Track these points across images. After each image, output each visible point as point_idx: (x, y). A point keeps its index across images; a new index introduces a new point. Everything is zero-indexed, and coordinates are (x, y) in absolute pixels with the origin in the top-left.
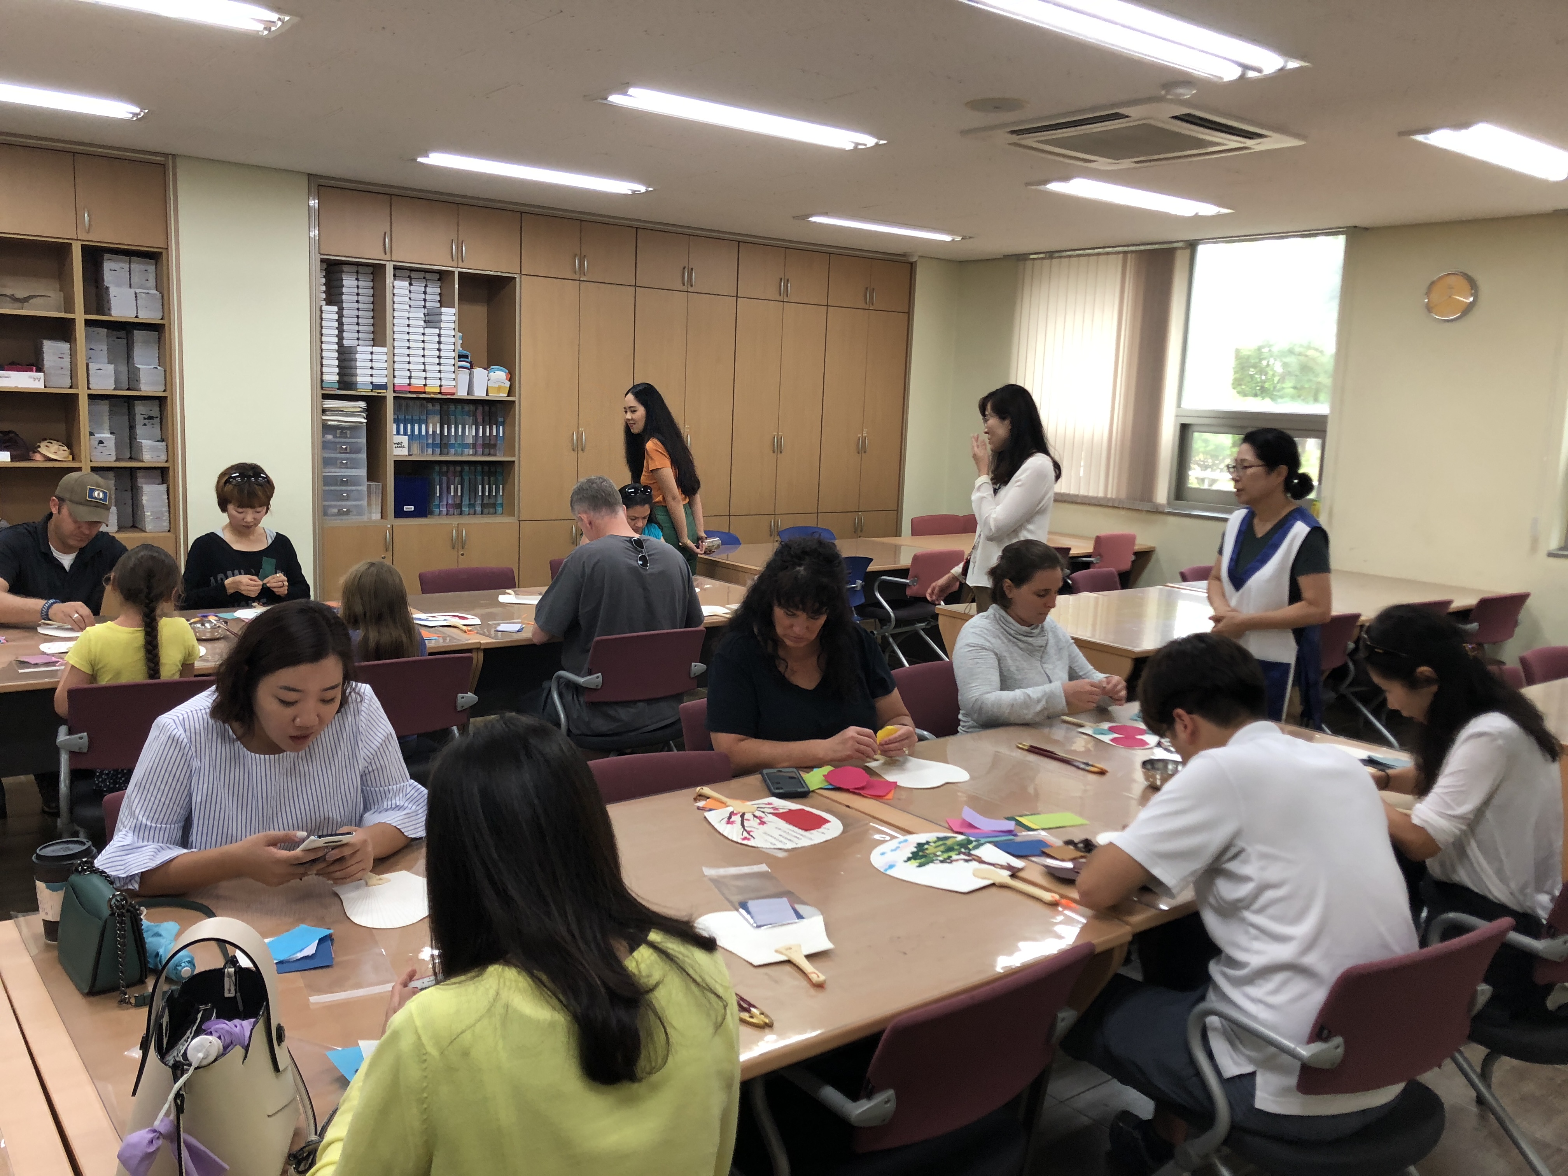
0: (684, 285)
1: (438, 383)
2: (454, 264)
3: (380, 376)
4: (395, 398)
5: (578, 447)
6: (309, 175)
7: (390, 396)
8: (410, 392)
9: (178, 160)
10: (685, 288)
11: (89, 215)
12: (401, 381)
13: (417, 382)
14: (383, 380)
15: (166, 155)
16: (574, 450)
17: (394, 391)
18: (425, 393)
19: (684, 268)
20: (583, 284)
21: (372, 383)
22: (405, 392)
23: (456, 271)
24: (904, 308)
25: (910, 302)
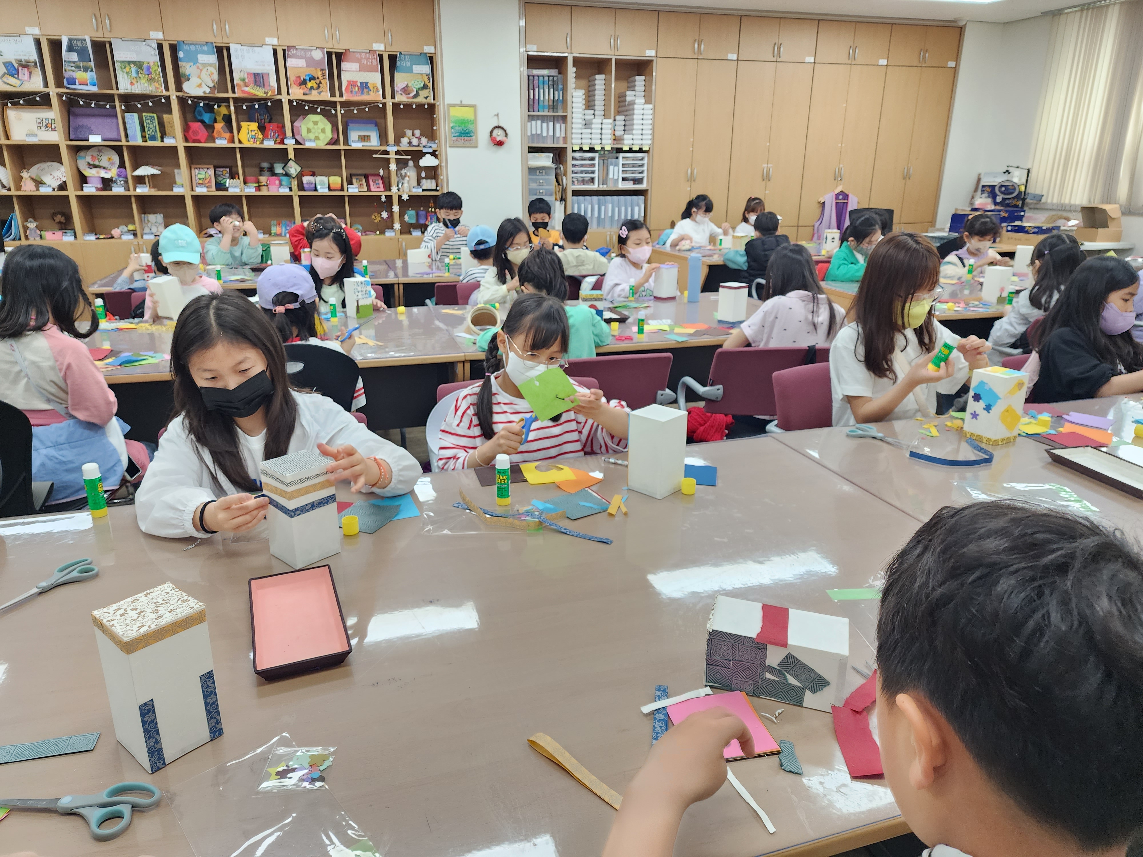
0: (774, 57)
2: (611, 53)
5: (691, 179)
7: (569, 146)
16: (688, 180)
19: (775, 44)
20: (699, 61)
23: (614, 58)
24: (952, 64)
25: (957, 59)
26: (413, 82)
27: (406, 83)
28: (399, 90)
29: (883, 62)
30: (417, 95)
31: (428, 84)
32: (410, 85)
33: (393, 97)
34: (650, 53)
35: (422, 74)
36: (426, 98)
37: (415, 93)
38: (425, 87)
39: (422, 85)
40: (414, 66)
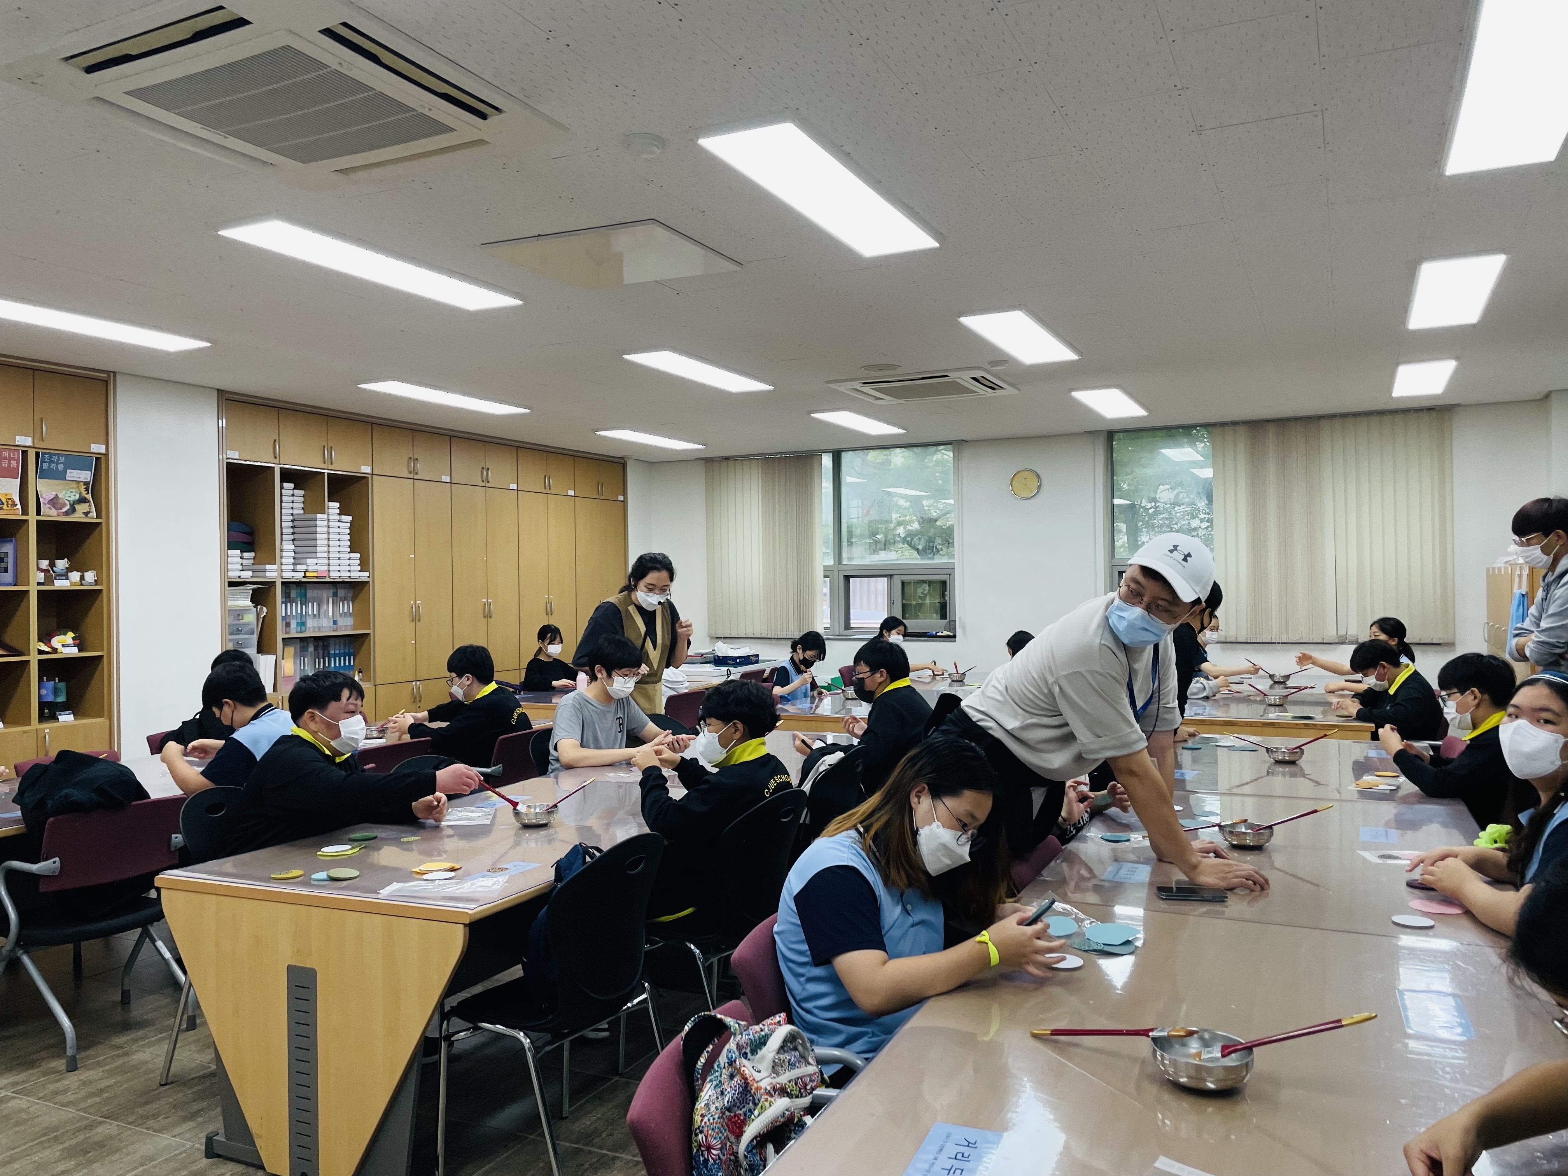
0: (483, 481)
2: (324, 466)
4: (283, 583)
5: (416, 618)
6: (218, 390)
7: (278, 581)
9: (117, 375)
10: (483, 484)
11: (46, 425)
15: (108, 372)
16: (413, 621)
19: (483, 468)
20: (416, 482)
23: (328, 473)
24: (621, 498)
25: (625, 493)
26: (64, 493)
27: (54, 493)
28: (46, 502)
29: (571, 493)
30: (73, 510)
31: (87, 496)
32: (60, 496)
33: (38, 513)
34: (366, 469)
35: (78, 482)
36: (86, 514)
37: (68, 507)
38: (82, 500)
39: (77, 497)
40: (68, 471)
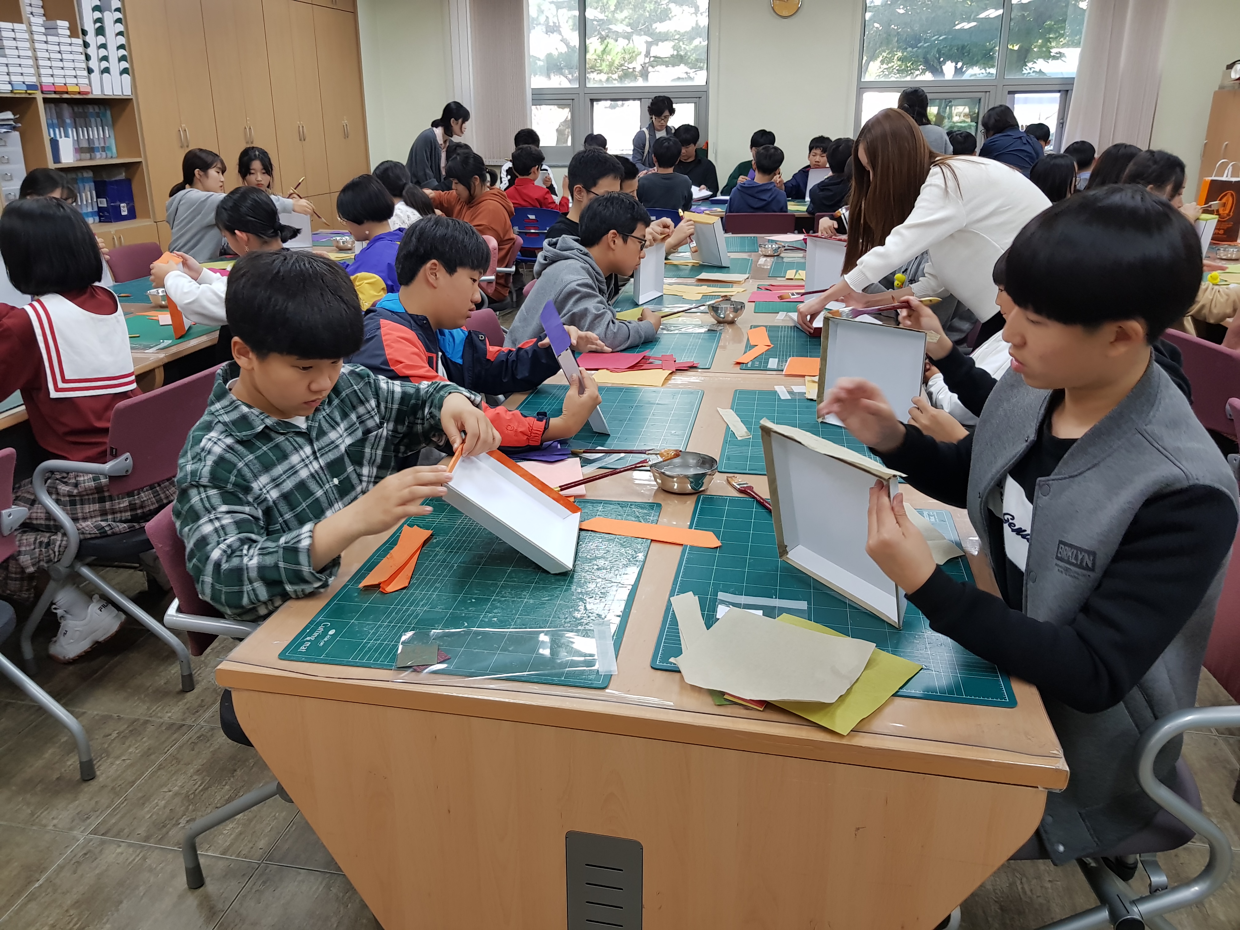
1: (74, 81)
3: (29, 75)
4: (45, 100)
5: (185, 144)
7: (39, 97)
8: (55, 92)
12: (46, 80)
13: (60, 81)
14: (32, 80)
17: (42, 92)
18: (67, 93)
21: (24, 83)
22: (49, 92)
24: (352, 8)
